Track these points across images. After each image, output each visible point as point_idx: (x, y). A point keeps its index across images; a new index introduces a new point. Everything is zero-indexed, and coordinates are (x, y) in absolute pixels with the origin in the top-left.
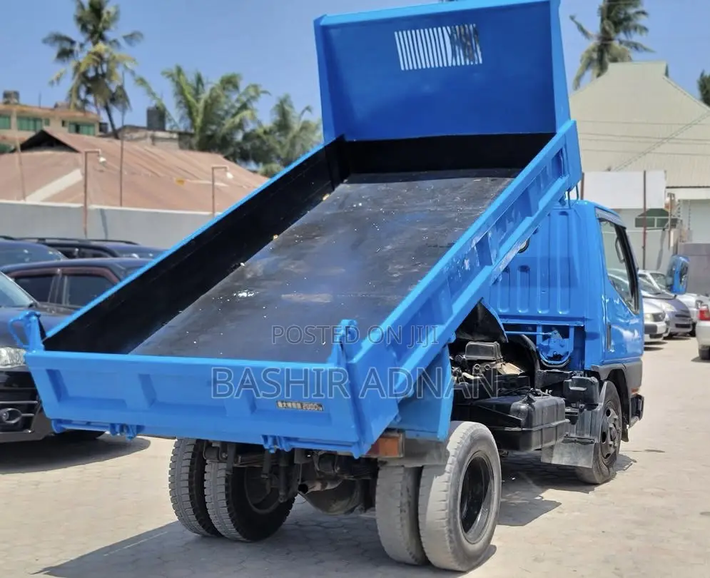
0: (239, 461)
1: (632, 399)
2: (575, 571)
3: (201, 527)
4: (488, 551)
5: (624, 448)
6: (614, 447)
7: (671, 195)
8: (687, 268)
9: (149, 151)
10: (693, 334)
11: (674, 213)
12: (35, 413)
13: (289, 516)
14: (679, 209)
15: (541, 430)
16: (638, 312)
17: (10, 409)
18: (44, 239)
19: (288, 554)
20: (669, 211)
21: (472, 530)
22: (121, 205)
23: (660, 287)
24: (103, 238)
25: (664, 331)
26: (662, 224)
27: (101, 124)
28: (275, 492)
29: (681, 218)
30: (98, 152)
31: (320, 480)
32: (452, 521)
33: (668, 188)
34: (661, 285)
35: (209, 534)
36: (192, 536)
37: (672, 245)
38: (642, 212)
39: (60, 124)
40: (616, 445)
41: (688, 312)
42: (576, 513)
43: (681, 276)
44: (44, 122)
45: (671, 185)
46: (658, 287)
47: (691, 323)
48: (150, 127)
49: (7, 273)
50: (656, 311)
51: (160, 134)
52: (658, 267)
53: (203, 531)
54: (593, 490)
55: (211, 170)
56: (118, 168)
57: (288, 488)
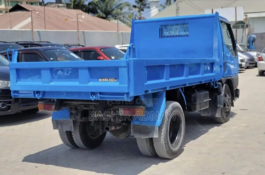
0: (83, 120)
1: (235, 91)
2: (215, 157)
3: (71, 145)
4: (181, 151)
5: (232, 109)
6: (229, 109)
7: (246, 16)
8: (255, 39)
9: (56, 10)
10: (256, 66)
11: (247, 23)
12: (11, 104)
13: (105, 139)
14: (249, 20)
15: (200, 103)
16: (236, 57)
17: (2, 103)
18: (18, 42)
19: (104, 154)
20: (245, 22)
21: (174, 143)
22: (45, 29)
23: (243, 50)
24: (39, 41)
25: (245, 66)
26: (243, 27)
27: (40, 2)
28: (98, 130)
29: (250, 24)
30: (35, 10)
31: (114, 125)
32: (166, 140)
33: (245, 13)
34: (243, 49)
35: (74, 147)
36: (69, 148)
37: (247, 34)
38: (235, 23)
39: (26, 3)
40: (229, 108)
41: (254, 58)
42: (215, 135)
43: (253, 43)
44: (20, 3)
45: (245, 12)
46: (242, 50)
47: (255, 62)
48: (57, 3)
49: (2, 54)
50: (242, 58)
51: (60, 5)
52: (242, 42)
53: (72, 146)
54: (221, 125)
55: (76, 15)
56: (44, 16)
57: (103, 129)
